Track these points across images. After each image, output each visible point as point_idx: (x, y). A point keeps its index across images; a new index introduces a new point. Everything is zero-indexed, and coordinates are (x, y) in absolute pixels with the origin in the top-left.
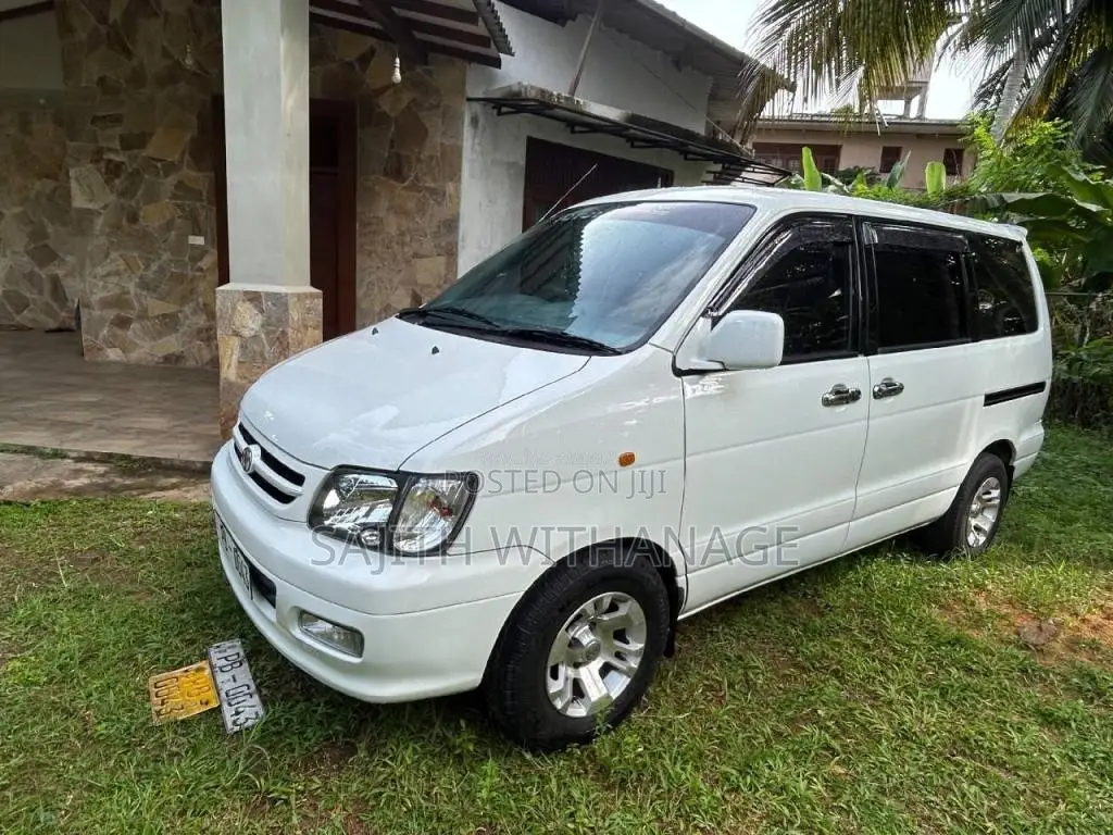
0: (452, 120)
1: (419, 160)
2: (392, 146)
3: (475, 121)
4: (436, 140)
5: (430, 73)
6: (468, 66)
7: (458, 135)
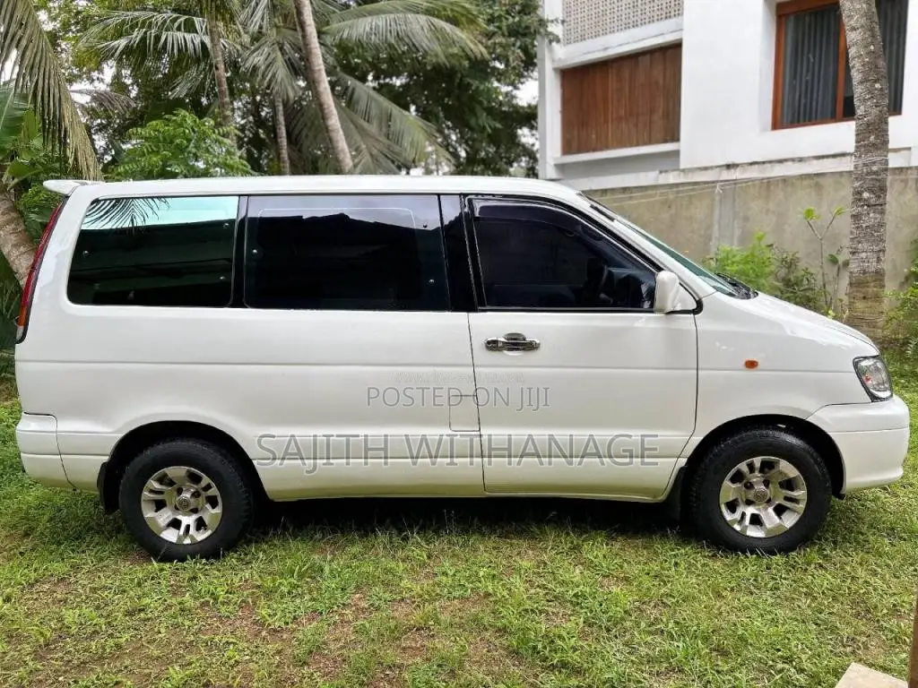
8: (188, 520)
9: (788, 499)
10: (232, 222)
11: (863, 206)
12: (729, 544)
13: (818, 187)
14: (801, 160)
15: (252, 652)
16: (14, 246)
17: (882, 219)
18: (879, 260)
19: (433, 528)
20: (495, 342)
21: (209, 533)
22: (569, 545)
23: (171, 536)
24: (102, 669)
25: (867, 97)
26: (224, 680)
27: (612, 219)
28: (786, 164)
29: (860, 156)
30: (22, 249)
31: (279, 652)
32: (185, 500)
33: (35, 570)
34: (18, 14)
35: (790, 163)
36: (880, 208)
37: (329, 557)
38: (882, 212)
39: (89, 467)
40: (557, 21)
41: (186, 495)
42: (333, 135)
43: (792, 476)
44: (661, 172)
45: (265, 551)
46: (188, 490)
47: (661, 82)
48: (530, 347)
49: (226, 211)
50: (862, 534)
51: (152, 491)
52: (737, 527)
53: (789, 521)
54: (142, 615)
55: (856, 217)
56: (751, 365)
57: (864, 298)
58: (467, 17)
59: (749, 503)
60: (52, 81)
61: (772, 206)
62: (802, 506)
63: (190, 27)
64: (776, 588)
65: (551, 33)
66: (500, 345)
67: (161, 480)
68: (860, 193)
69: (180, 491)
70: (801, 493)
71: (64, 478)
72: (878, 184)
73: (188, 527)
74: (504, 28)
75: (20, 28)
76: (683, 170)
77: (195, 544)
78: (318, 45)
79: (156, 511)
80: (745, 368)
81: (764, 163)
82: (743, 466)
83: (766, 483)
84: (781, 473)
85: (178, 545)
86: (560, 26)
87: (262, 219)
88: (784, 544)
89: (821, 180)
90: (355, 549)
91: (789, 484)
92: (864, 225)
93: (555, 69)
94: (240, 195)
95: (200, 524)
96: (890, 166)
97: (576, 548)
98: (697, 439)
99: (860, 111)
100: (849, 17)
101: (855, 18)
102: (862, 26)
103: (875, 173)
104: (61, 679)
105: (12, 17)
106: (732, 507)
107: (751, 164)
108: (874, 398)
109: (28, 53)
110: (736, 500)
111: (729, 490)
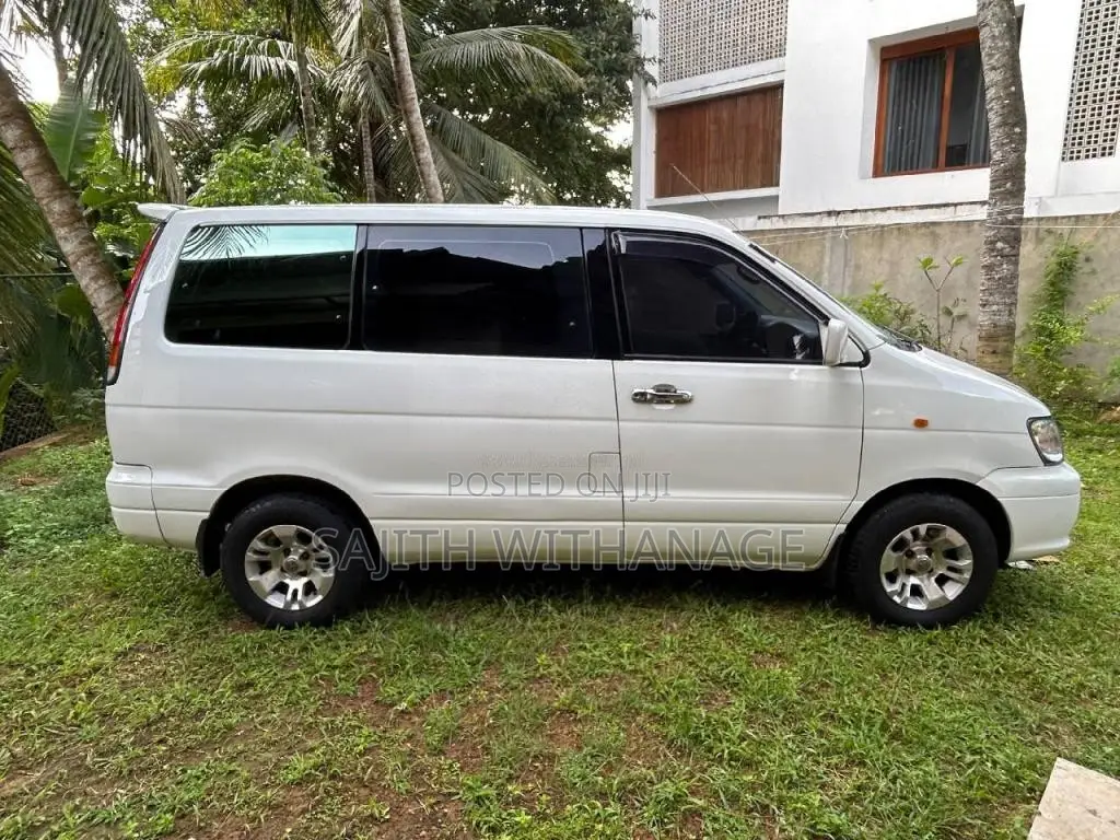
8: (297, 584)
9: (951, 569)
10: (349, 255)
11: (996, 256)
12: (890, 618)
13: (935, 236)
14: (904, 208)
15: (380, 737)
16: (92, 279)
17: (1016, 270)
18: (1010, 314)
19: (562, 595)
20: (643, 394)
21: (320, 598)
22: (714, 616)
23: (277, 601)
24: (212, 755)
25: (1005, 141)
26: (352, 771)
27: (773, 260)
28: (888, 212)
29: (995, 204)
30: (101, 282)
31: (410, 738)
32: (293, 563)
33: (128, 637)
34: (98, 23)
35: (893, 212)
36: (1013, 258)
37: (453, 628)
38: (1016, 263)
39: (187, 525)
40: (654, 59)
41: (294, 557)
42: (425, 169)
43: (959, 545)
44: (760, 218)
45: (380, 619)
46: (296, 551)
47: (761, 126)
48: (682, 401)
49: (342, 242)
50: (1022, 605)
51: (256, 552)
52: (897, 599)
53: (952, 591)
54: (251, 692)
55: (989, 268)
56: (921, 424)
57: (994, 352)
58: (565, 50)
59: (909, 572)
60: (137, 97)
61: (886, 256)
62: (967, 576)
63: (274, 51)
64: (945, 667)
65: (646, 73)
66: (648, 397)
67: (265, 540)
68: (993, 243)
69: (287, 552)
70: (966, 563)
71: (158, 535)
72: (1013, 233)
73: (295, 592)
74: (600, 64)
75: (101, 37)
76: (783, 216)
77: (303, 609)
78: (410, 72)
79: (261, 573)
80: (914, 427)
81: (866, 211)
82: (907, 534)
83: (929, 552)
84: (947, 541)
85: (286, 611)
86: (657, 65)
87: (383, 252)
88: (945, 617)
89: (938, 230)
90: (480, 619)
91: (953, 554)
92: (997, 277)
93: (650, 108)
94: (358, 225)
95: (310, 589)
96: (1025, 215)
97: (722, 619)
98: (859, 504)
99: (997, 156)
100: (989, 55)
101: (996, 57)
102: (1004, 66)
103: (1011, 222)
104: (165, 767)
105: (91, 26)
106: (892, 578)
107: (853, 211)
108: (1047, 462)
109: (111, 66)
110: (896, 570)
111: (889, 559)
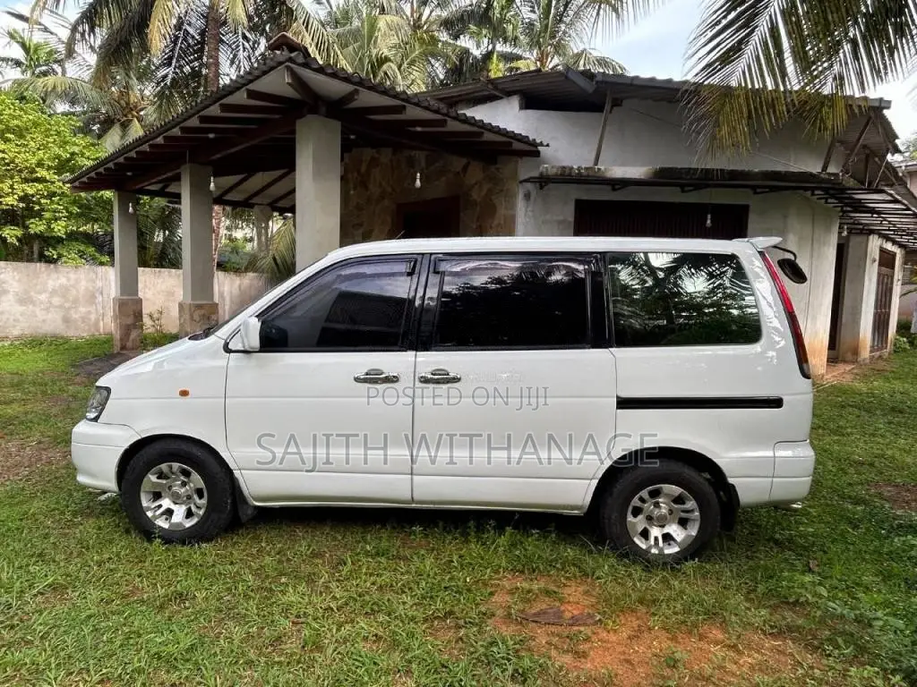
0: (510, 198)
1: (491, 227)
2: (478, 221)
3: (527, 196)
4: (502, 211)
5: (498, 169)
6: (519, 159)
7: (513, 207)
